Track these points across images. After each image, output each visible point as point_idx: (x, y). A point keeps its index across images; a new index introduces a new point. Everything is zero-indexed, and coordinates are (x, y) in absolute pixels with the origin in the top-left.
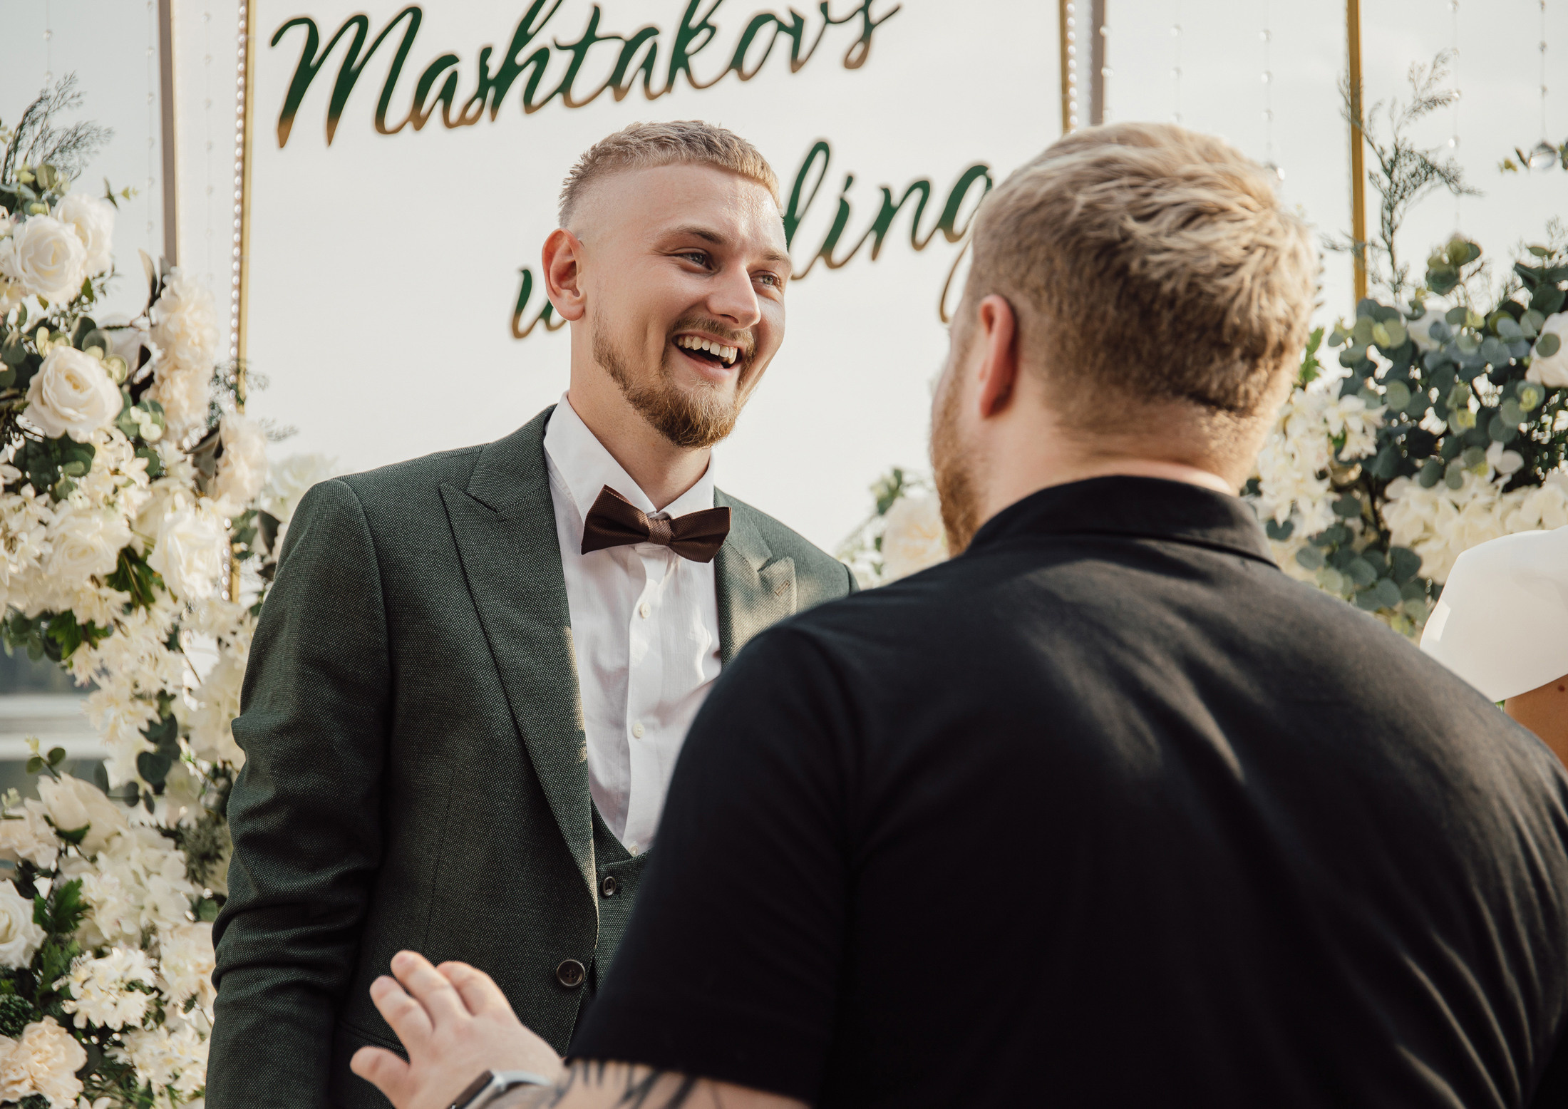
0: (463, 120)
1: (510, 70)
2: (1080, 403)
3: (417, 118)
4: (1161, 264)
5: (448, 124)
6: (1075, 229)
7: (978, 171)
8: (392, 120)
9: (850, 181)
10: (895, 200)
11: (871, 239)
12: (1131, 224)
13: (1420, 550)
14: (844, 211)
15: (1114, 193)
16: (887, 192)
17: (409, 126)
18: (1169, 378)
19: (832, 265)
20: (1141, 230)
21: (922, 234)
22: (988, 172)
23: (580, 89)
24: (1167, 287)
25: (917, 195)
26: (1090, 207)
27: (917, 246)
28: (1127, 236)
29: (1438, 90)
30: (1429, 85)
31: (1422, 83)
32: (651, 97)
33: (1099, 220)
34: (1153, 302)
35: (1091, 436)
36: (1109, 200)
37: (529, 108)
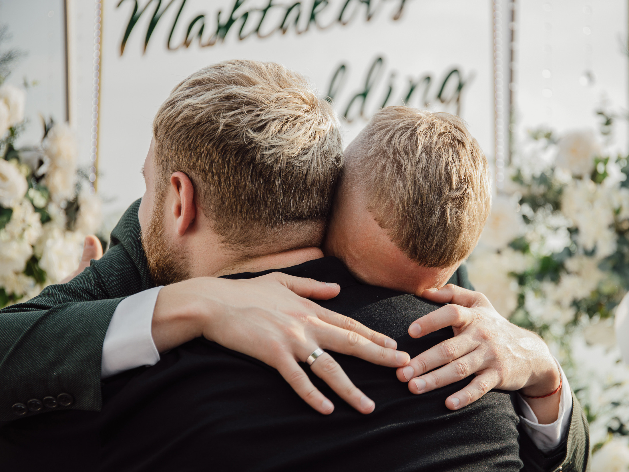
0: (210, 44)
1: (231, 21)
2: (235, 231)
3: (187, 44)
4: (272, 155)
5: (202, 46)
6: (221, 139)
7: (455, 71)
8: (174, 44)
12: (252, 134)
15: (239, 117)
17: (183, 47)
18: (282, 214)
20: (258, 137)
23: (266, 29)
24: (276, 168)
26: (227, 125)
28: (251, 141)
32: (299, 33)
33: (234, 133)
34: (270, 176)
35: (242, 247)
36: (238, 121)
37: (241, 38)
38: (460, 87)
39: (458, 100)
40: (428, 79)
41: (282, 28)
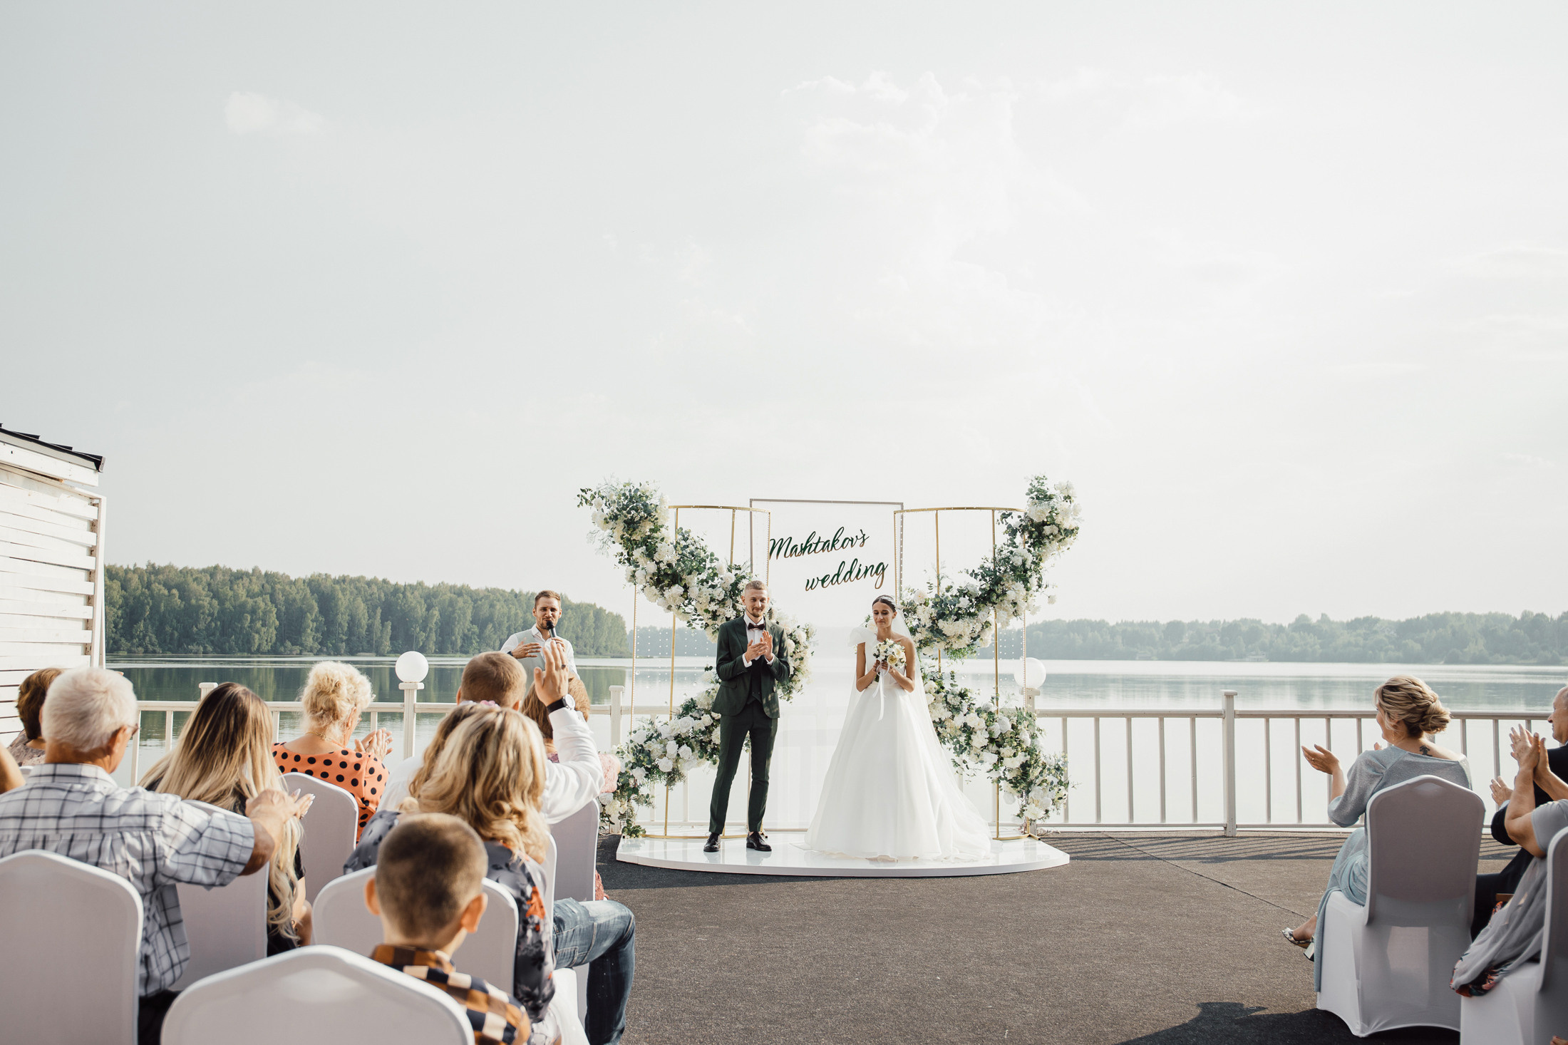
0: (798, 555)
1: (806, 547)
3: (791, 555)
5: (796, 556)
7: (882, 563)
8: (787, 555)
9: (861, 565)
14: (860, 570)
16: (867, 567)
19: (858, 579)
23: (817, 550)
27: (872, 576)
37: (809, 553)
38: (883, 569)
39: (883, 573)
40: (873, 566)
41: (823, 549)
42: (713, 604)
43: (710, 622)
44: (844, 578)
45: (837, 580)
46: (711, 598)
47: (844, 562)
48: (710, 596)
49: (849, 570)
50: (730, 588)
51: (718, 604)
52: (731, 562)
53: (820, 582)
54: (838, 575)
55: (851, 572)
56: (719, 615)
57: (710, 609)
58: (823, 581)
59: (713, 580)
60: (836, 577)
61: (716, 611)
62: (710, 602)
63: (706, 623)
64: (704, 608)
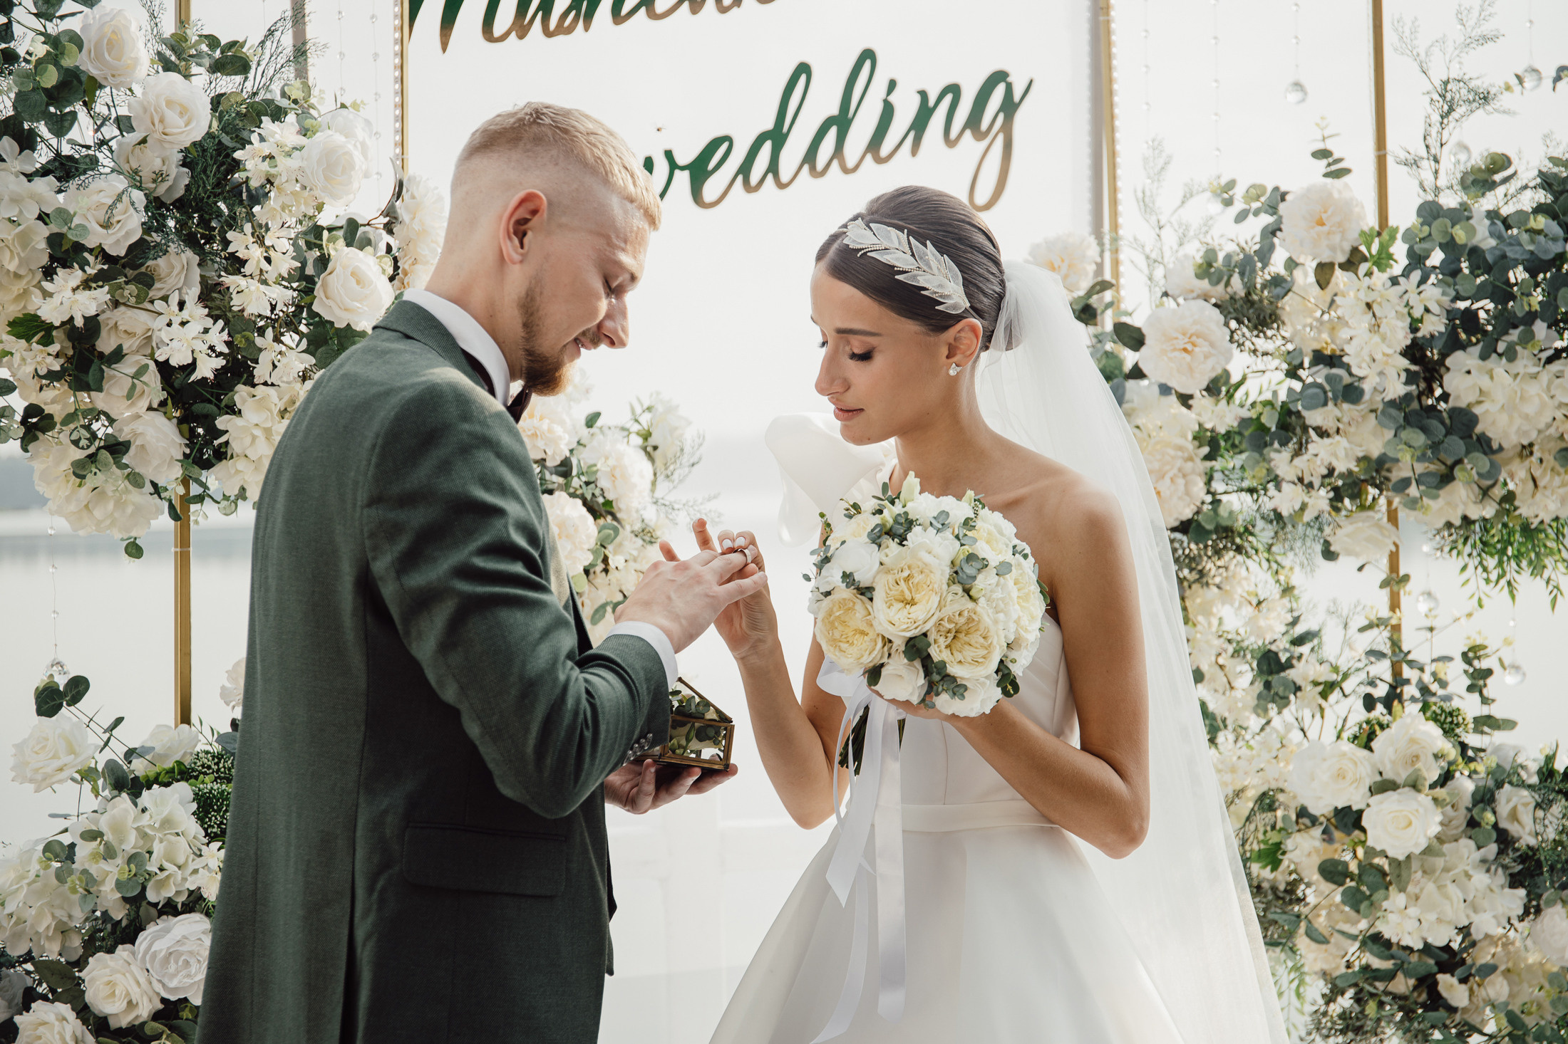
0: (562, 30)
5: (548, 33)
7: (999, 77)
8: (498, 29)
9: (892, 85)
10: (932, 102)
11: (912, 135)
13: (1477, 410)
14: (888, 112)
16: (923, 94)
17: (513, 35)
19: (879, 160)
21: (954, 133)
22: (1009, 79)
25: (948, 98)
27: (950, 142)
29: (1486, 28)
30: (1478, 24)
31: (1471, 23)
38: (1010, 107)
39: (1007, 129)
42: (67, 279)
43: (57, 400)
44: (810, 156)
45: (773, 168)
46: (55, 240)
47: (803, 69)
48: (44, 231)
49: (834, 110)
50: (179, 180)
51: (101, 277)
52: (183, 19)
53: (683, 178)
54: (777, 136)
55: (842, 121)
56: (118, 355)
57: (51, 312)
58: (699, 170)
59: (61, 125)
60: (767, 148)
61: (93, 324)
62: (49, 273)
63: (32, 410)
64: (14, 311)
